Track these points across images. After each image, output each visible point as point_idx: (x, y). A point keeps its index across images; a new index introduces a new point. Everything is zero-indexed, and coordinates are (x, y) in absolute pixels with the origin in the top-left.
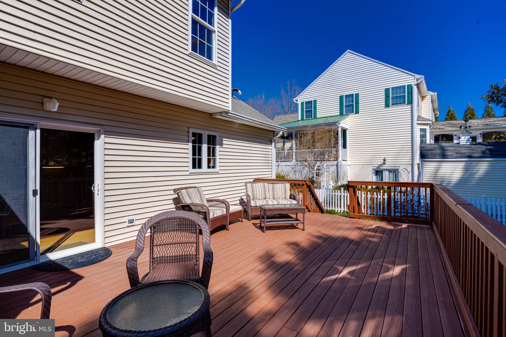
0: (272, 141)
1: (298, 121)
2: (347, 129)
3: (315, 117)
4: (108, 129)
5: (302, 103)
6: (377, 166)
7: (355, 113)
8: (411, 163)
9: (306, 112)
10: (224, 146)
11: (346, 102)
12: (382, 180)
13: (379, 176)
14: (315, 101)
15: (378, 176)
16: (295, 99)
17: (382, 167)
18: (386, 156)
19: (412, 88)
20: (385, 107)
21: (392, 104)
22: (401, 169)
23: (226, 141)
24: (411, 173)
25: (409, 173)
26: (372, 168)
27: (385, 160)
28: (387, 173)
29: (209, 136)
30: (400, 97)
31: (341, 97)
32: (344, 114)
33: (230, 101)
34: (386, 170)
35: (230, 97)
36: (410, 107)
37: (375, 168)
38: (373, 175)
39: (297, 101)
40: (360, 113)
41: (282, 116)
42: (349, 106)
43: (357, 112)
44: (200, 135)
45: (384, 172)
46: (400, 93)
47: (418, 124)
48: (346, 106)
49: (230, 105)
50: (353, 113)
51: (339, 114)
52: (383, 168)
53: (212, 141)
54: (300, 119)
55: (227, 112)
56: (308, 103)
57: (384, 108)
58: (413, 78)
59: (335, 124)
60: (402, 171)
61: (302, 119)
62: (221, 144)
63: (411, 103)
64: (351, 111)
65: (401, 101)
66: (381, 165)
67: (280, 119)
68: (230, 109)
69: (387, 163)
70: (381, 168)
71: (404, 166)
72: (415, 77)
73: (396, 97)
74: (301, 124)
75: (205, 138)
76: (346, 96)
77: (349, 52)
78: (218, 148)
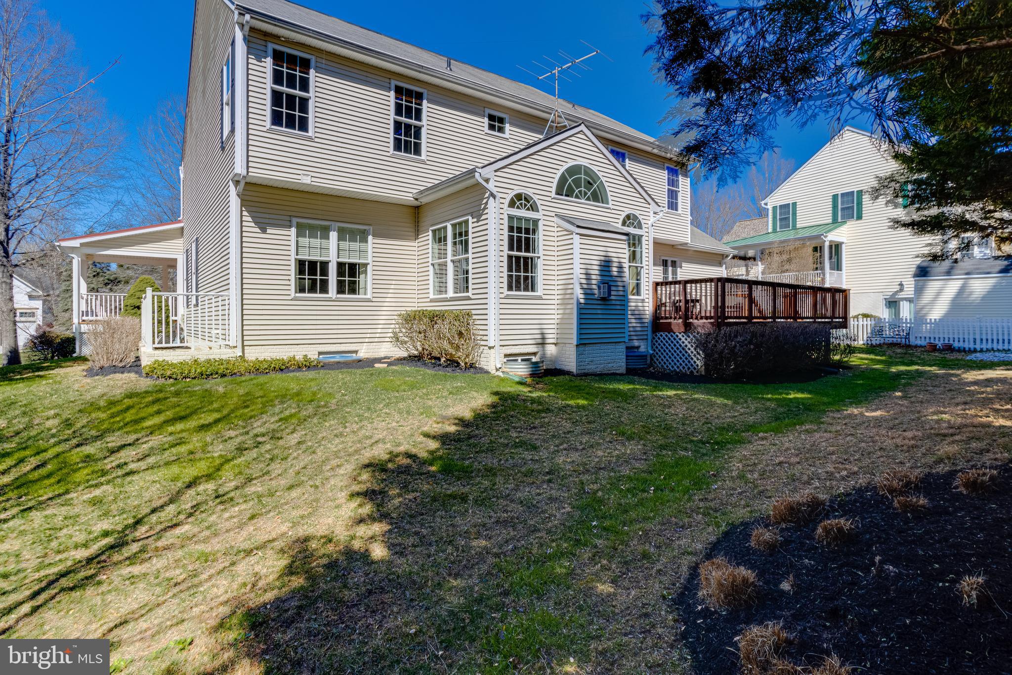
1: (769, 233)
2: (843, 243)
3: (794, 227)
5: (774, 208)
6: (891, 294)
7: (856, 218)
9: (781, 219)
10: (683, 268)
11: (842, 203)
12: (899, 315)
13: (894, 308)
14: (795, 204)
15: (892, 309)
16: (763, 202)
17: (898, 296)
18: (903, 280)
23: (684, 265)
26: (882, 297)
27: (903, 285)
28: (906, 303)
29: (672, 261)
31: (835, 197)
32: (840, 220)
33: (689, 228)
34: (905, 299)
35: (689, 225)
37: (887, 297)
38: (885, 307)
39: (766, 204)
40: (863, 218)
41: (748, 223)
42: (848, 208)
43: (860, 217)
44: (666, 261)
45: (901, 303)
48: (842, 209)
49: (689, 239)
50: (853, 219)
51: (831, 221)
53: (674, 264)
54: (770, 230)
55: (687, 244)
56: (784, 207)
59: (818, 237)
61: (775, 230)
62: (681, 267)
64: (851, 216)
66: (896, 293)
67: (745, 228)
68: (689, 242)
69: (905, 289)
70: (896, 297)
74: (772, 238)
75: (669, 263)
76: (843, 195)
77: (848, 130)
78: (679, 270)
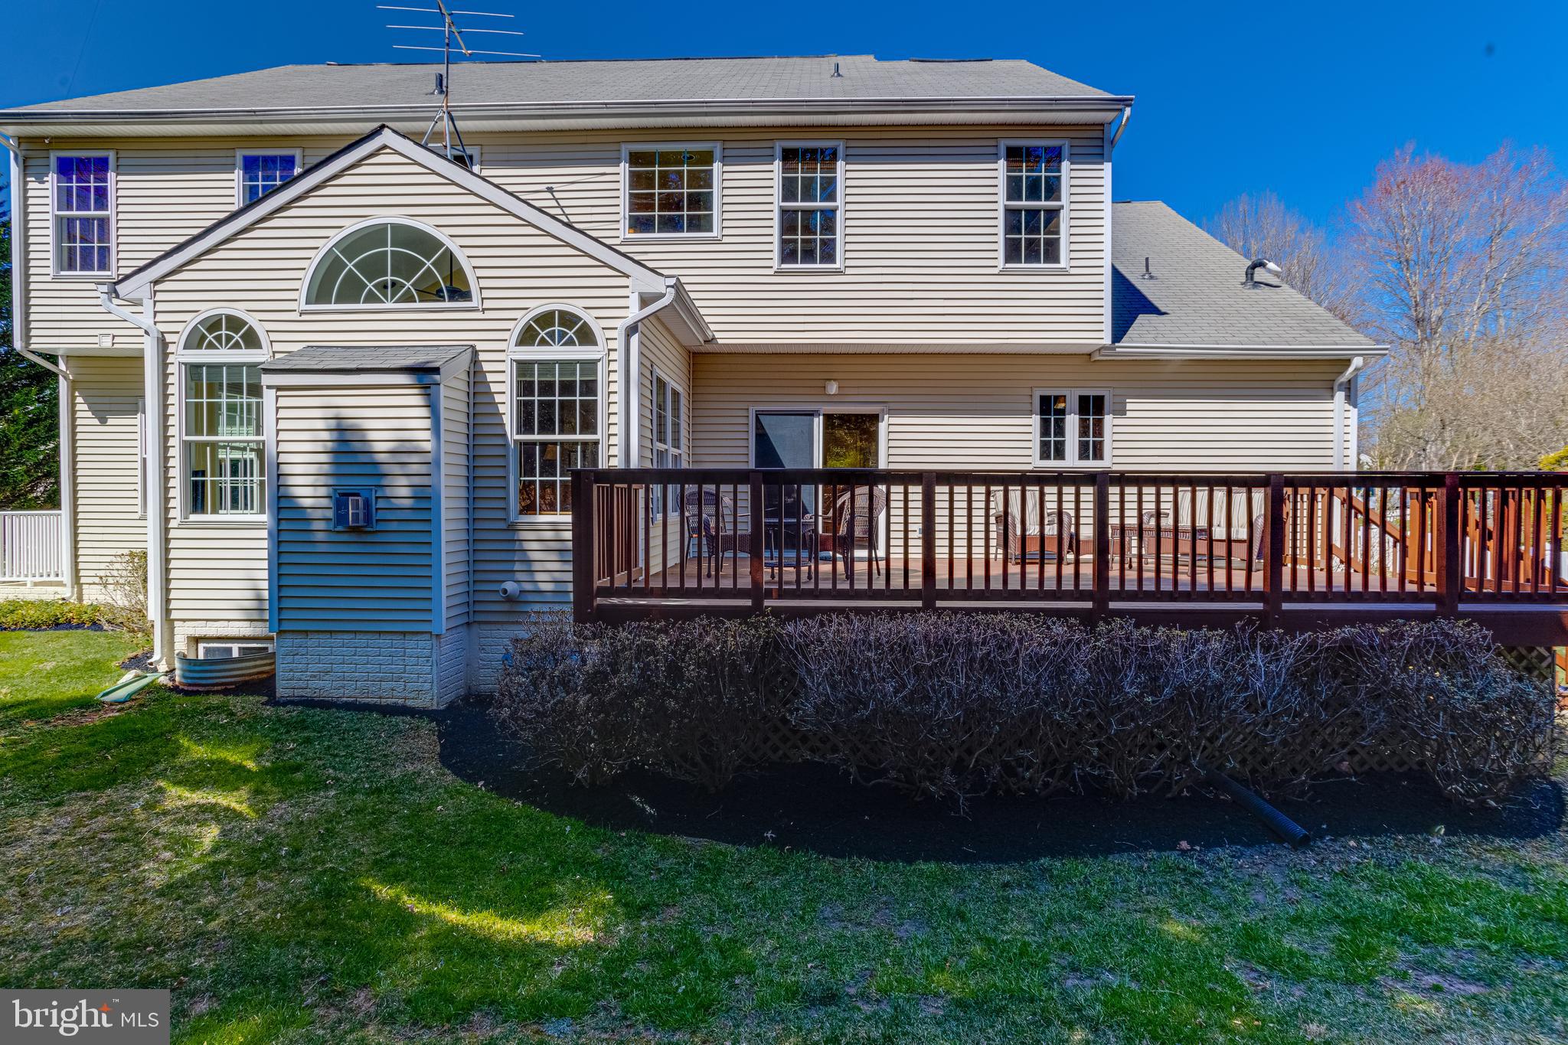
0: (1336, 388)
4: (892, 406)
10: (1129, 414)
23: (1134, 405)
29: (1083, 398)
44: (1059, 400)
53: (1092, 407)
68: (1107, 340)
75: (1071, 404)
78: (1108, 420)
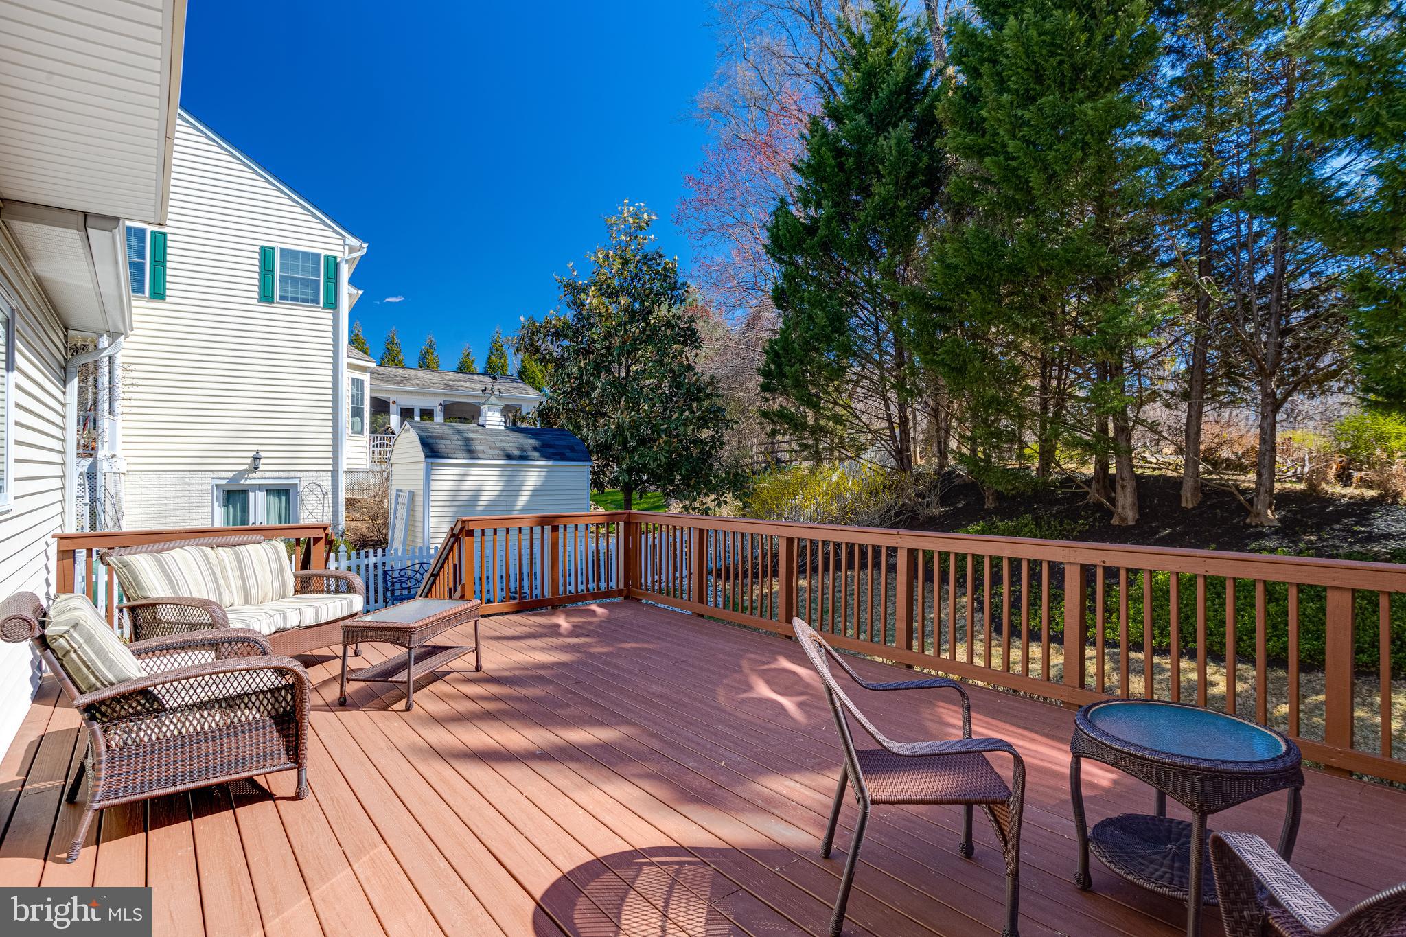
6: (230, 475)
7: (150, 294)
8: (330, 468)
12: (244, 521)
13: (235, 508)
15: (231, 507)
17: (246, 479)
18: (260, 448)
19: (337, 266)
20: (260, 300)
21: (281, 298)
22: (303, 485)
24: (330, 495)
25: (324, 494)
26: (212, 482)
27: (257, 458)
28: (261, 496)
30: (305, 282)
34: (260, 487)
36: (330, 316)
37: (224, 482)
38: (216, 504)
40: (168, 299)
43: (157, 296)
45: (251, 495)
46: (304, 271)
47: (350, 366)
50: (143, 292)
52: (248, 482)
57: (256, 302)
58: (341, 242)
60: (306, 490)
63: (333, 306)
64: (137, 288)
65: (306, 294)
66: (243, 473)
69: (261, 467)
70: (242, 482)
71: (313, 477)
72: (344, 241)
73: (292, 278)
